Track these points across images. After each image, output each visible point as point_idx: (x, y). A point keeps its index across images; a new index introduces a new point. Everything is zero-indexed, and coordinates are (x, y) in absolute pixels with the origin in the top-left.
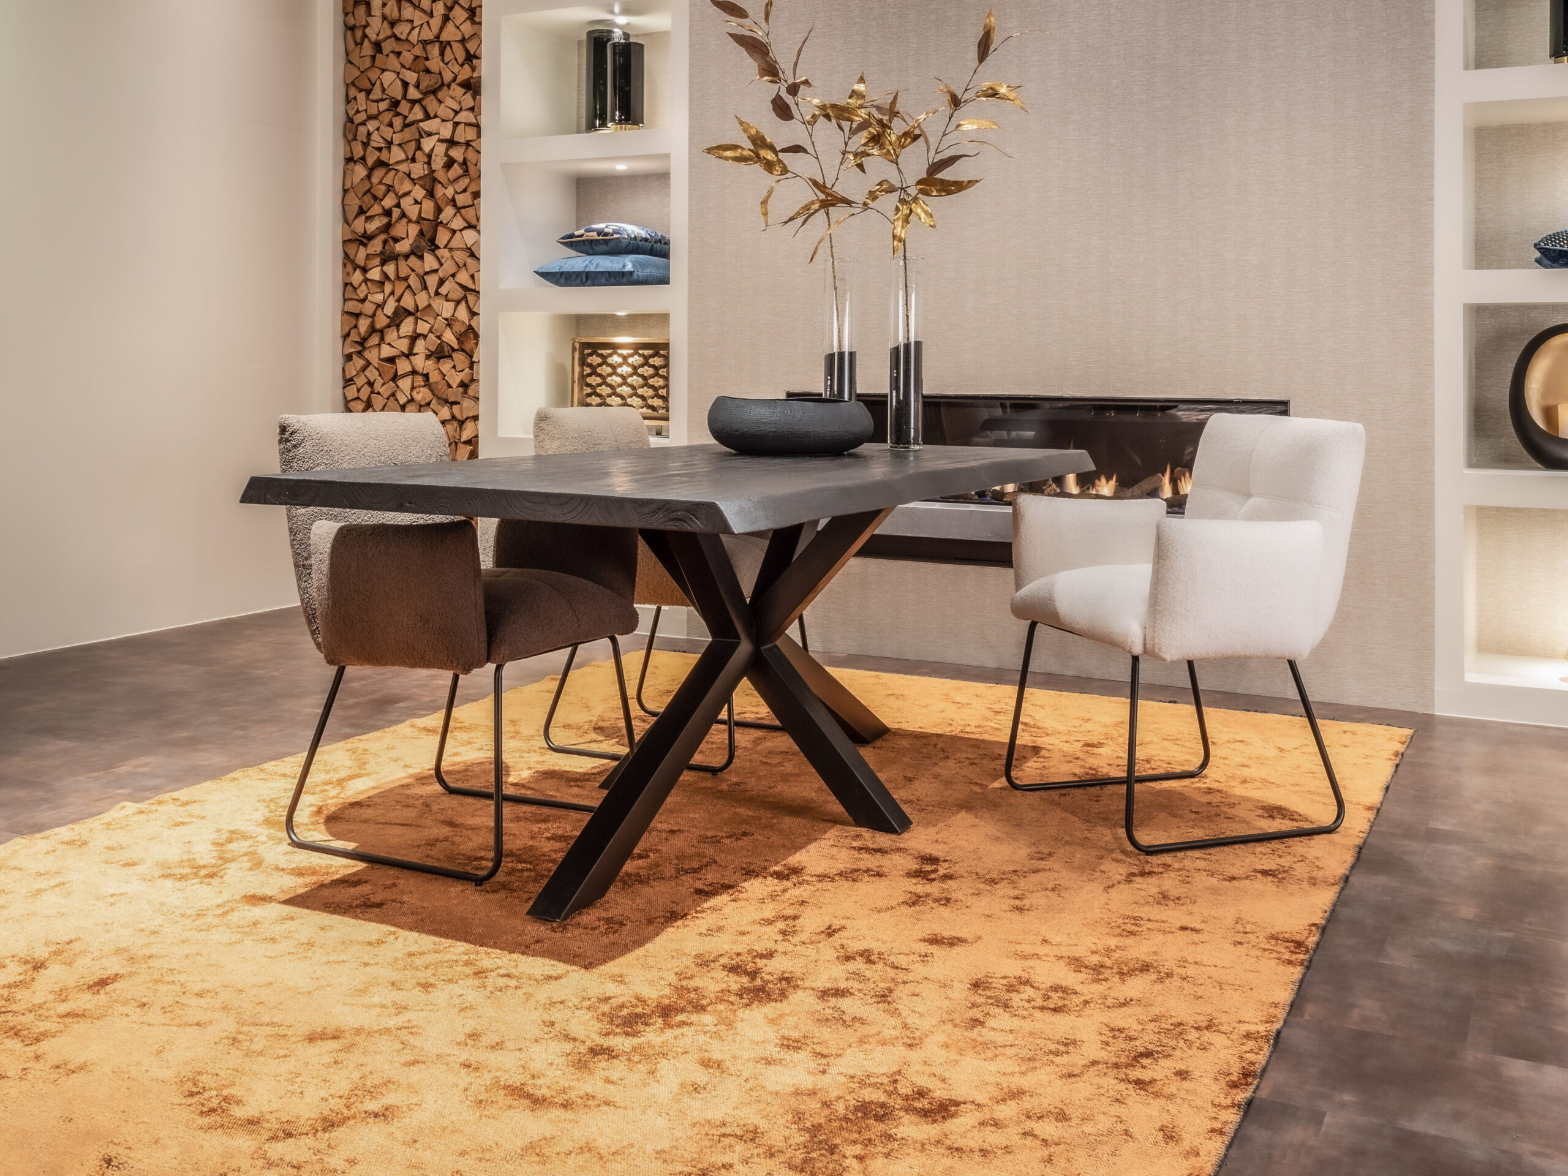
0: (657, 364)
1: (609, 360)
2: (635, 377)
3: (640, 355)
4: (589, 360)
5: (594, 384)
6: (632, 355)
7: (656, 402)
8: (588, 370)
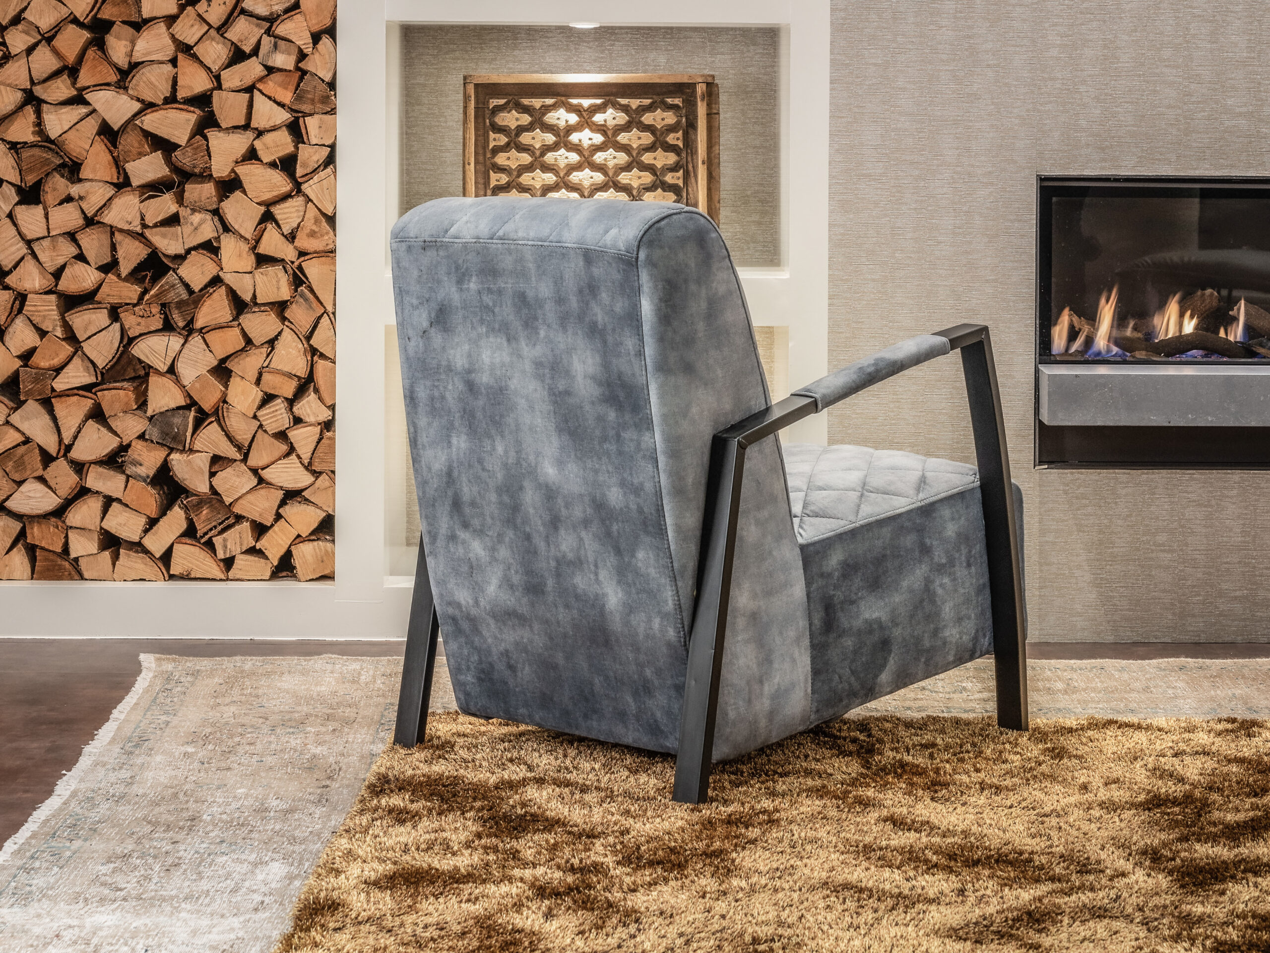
6: (601, 108)
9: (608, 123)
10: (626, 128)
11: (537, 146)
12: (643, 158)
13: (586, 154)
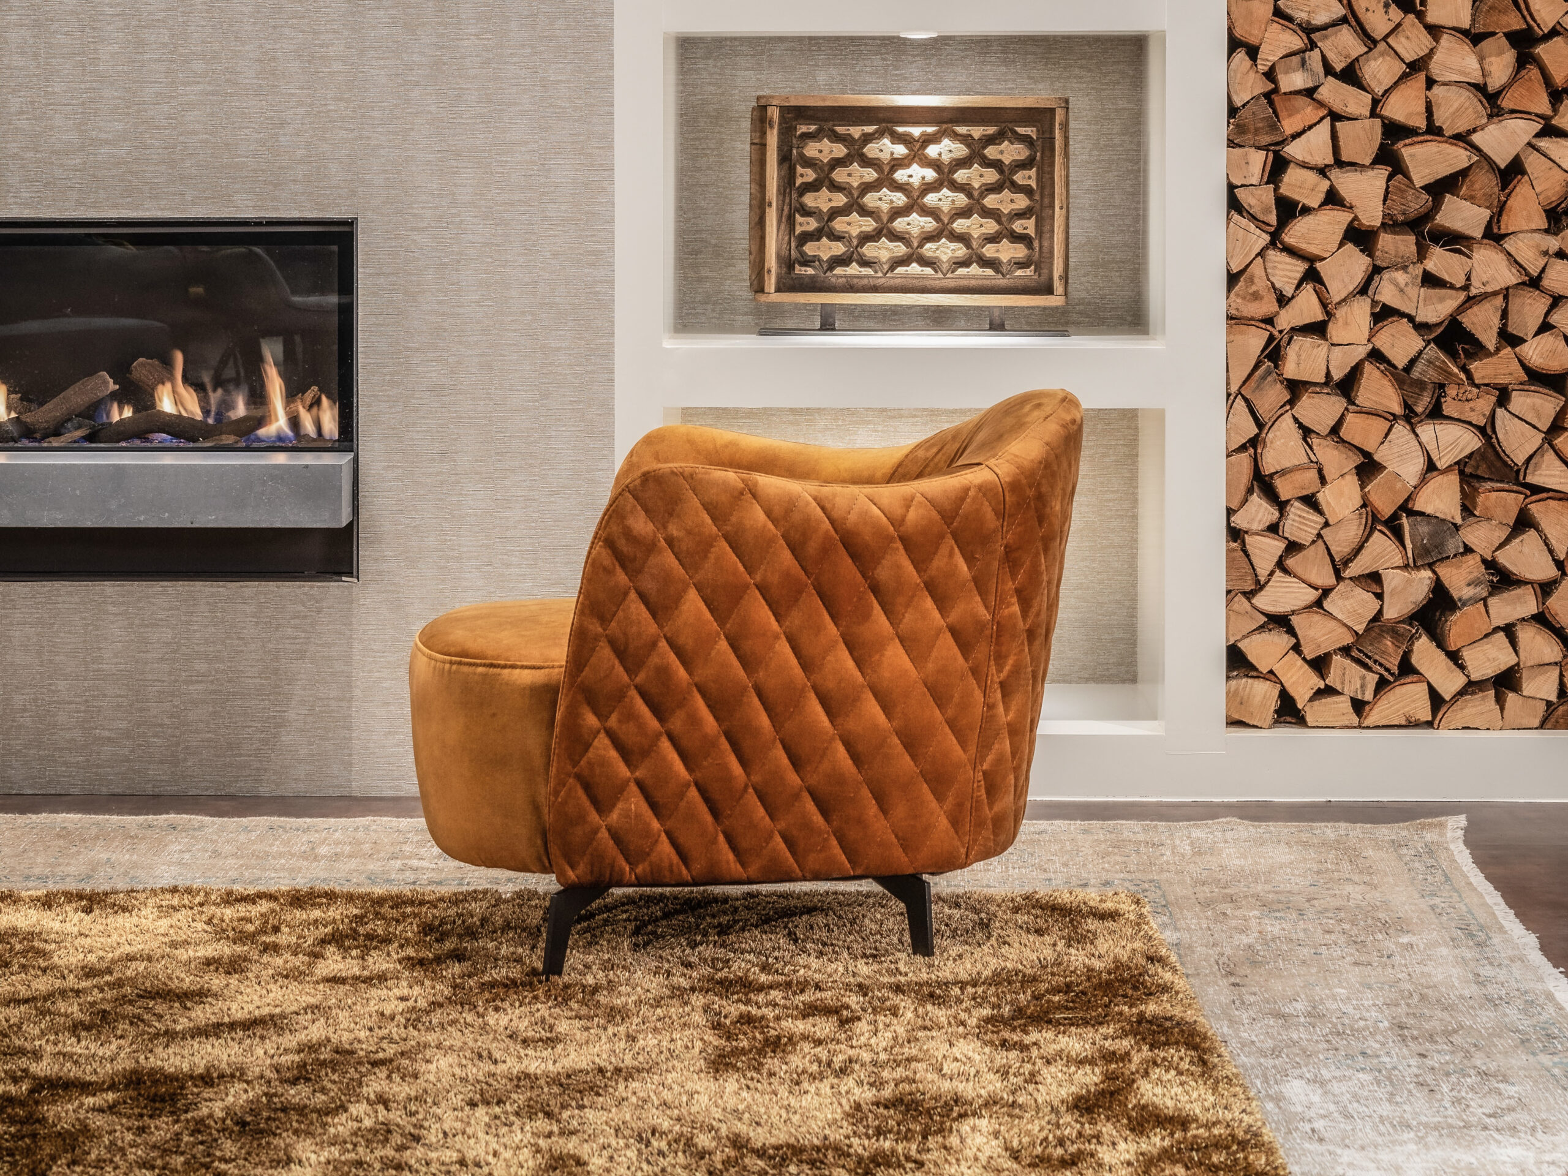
0: (1007, 159)
1: (871, 150)
2: (945, 191)
3: (956, 136)
4: (812, 150)
5: (825, 208)
7: (1007, 252)
8: (810, 175)
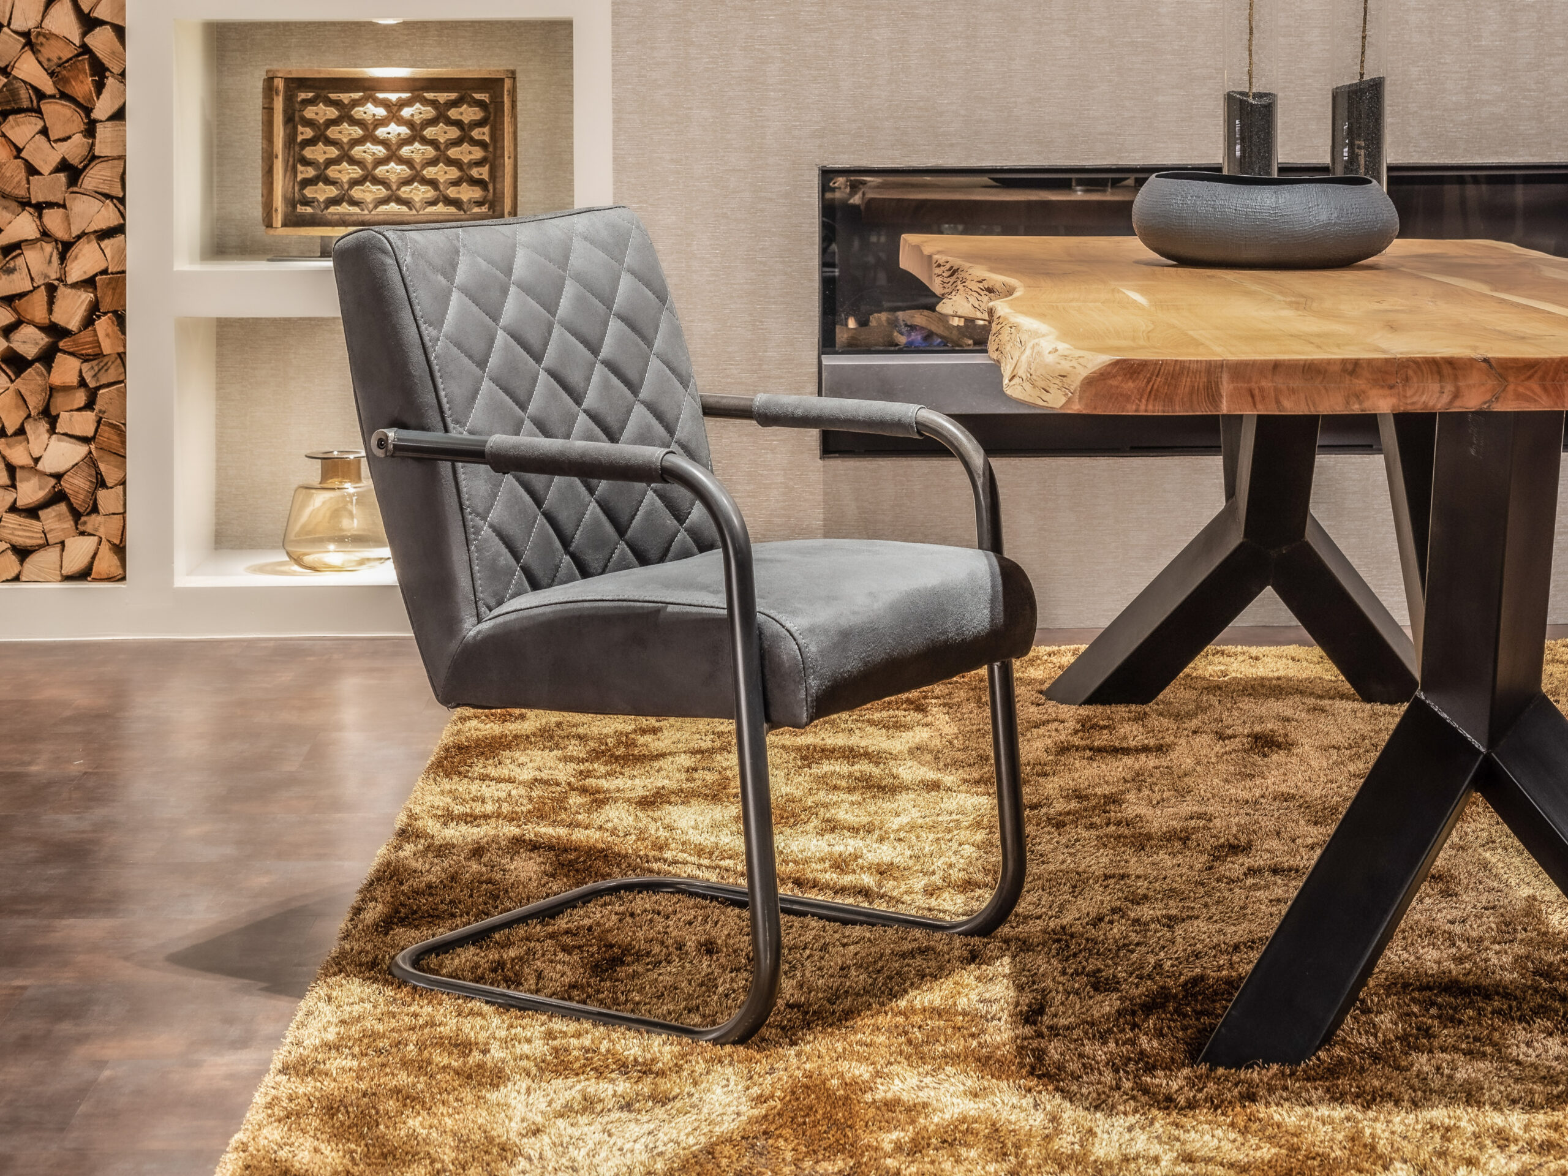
9: (416, 118)
10: (432, 122)
11: (345, 140)
12: (449, 153)
13: (394, 148)
